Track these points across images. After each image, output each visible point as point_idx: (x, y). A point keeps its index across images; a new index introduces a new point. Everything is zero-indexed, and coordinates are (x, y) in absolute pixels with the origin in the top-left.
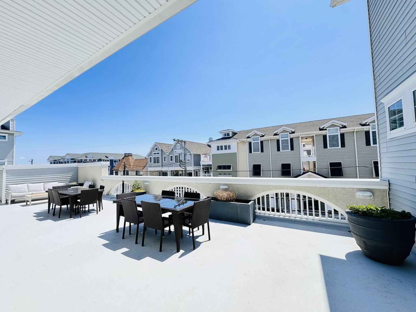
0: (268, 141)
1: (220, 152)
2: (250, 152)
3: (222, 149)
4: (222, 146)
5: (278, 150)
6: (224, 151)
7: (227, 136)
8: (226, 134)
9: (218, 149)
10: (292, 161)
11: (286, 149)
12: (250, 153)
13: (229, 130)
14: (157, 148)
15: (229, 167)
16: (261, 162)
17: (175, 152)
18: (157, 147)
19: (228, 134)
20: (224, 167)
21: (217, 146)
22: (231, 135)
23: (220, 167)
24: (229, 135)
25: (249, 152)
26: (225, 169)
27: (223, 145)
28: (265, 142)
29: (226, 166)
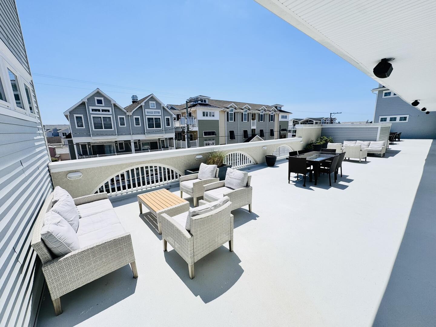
1: (205, 118)
3: (207, 115)
5: (242, 121)
6: (208, 118)
8: (202, 100)
9: (204, 115)
10: (248, 129)
11: (246, 121)
12: (227, 121)
15: (213, 133)
16: (234, 129)
17: (146, 112)
18: (102, 99)
21: (203, 112)
23: (206, 133)
24: (206, 102)
27: (208, 111)
28: (236, 113)
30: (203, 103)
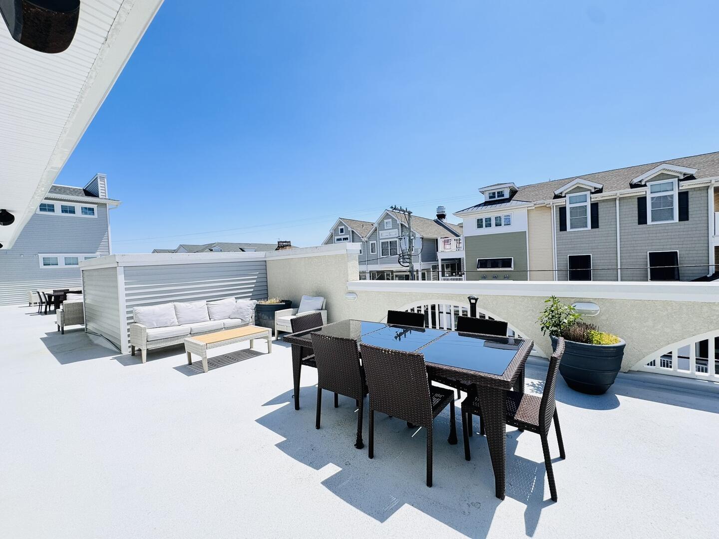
0: (612, 203)
1: (485, 231)
2: (563, 227)
3: (489, 225)
4: (490, 219)
5: (642, 219)
6: (494, 230)
7: (498, 197)
8: (494, 193)
9: (480, 225)
10: (681, 246)
11: (667, 219)
12: (561, 230)
13: (498, 184)
14: (343, 229)
15: (507, 263)
16: (590, 250)
17: (380, 234)
18: (343, 227)
19: (501, 194)
20: (495, 263)
21: (478, 220)
22: (507, 196)
23: (483, 264)
24: (503, 196)
25: (559, 228)
26: (497, 267)
27: (493, 216)
28: (603, 204)
29: (500, 262)
30: (497, 198)
